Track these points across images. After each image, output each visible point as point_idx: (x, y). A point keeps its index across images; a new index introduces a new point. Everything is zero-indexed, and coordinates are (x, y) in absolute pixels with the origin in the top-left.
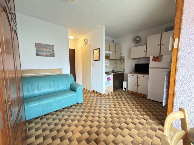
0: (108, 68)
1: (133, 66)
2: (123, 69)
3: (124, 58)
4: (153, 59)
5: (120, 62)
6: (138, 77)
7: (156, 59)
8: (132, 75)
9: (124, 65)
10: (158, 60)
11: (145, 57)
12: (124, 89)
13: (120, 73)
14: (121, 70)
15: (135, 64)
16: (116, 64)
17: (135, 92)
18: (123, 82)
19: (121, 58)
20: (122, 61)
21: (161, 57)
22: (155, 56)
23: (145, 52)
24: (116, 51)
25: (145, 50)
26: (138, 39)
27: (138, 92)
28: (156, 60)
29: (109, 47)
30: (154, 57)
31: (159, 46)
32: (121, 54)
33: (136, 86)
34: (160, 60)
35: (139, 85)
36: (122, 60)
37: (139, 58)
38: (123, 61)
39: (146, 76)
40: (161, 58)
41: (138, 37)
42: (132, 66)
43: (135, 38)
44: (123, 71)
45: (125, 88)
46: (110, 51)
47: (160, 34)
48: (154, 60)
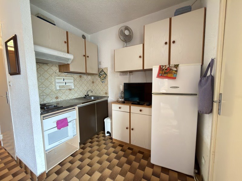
0: (72, 91)
1: (122, 88)
2: (105, 92)
3: (105, 72)
4: (159, 73)
5: (99, 79)
6: (130, 112)
7: (165, 73)
8: (120, 108)
9: (107, 85)
10: (169, 75)
11: (142, 68)
12: (107, 135)
13: (97, 103)
14: (102, 94)
15: (124, 83)
16: (93, 82)
17: (126, 144)
18: (106, 120)
19: (101, 72)
20: (102, 76)
21: (176, 68)
22: (163, 66)
23: (142, 59)
24: (88, 57)
25: (142, 55)
26: (127, 33)
27: (131, 143)
28: (165, 75)
29: (67, 42)
30: (161, 68)
31: (168, 45)
32: (99, 63)
33: (128, 130)
34: (175, 76)
35: (132, 129)
36: (102, 74)
37: (131, 72)
38: (105, 78)
39: (145, 109)
40: (177, 71)
41: (127, 28)
42: (119, 88)
43: (122, 30)
44: (105, 96)
45: (108, 132)
46: (68, 53)
47: (168, 19)
48: (162, 75)
